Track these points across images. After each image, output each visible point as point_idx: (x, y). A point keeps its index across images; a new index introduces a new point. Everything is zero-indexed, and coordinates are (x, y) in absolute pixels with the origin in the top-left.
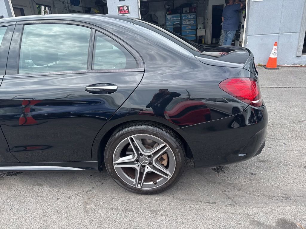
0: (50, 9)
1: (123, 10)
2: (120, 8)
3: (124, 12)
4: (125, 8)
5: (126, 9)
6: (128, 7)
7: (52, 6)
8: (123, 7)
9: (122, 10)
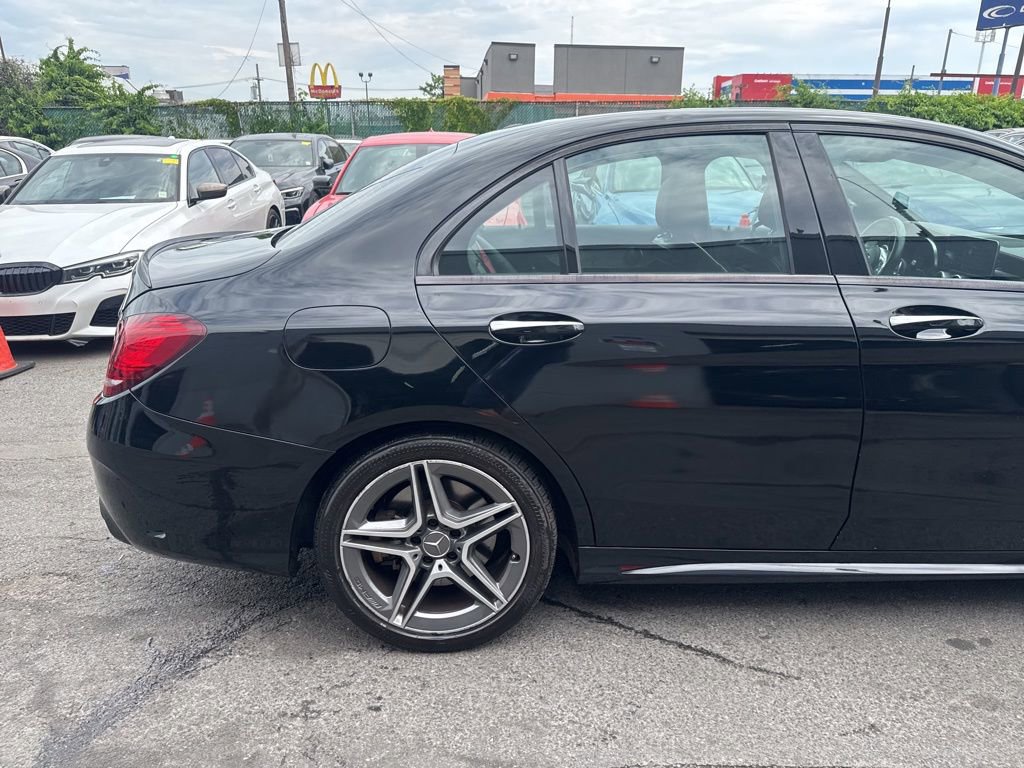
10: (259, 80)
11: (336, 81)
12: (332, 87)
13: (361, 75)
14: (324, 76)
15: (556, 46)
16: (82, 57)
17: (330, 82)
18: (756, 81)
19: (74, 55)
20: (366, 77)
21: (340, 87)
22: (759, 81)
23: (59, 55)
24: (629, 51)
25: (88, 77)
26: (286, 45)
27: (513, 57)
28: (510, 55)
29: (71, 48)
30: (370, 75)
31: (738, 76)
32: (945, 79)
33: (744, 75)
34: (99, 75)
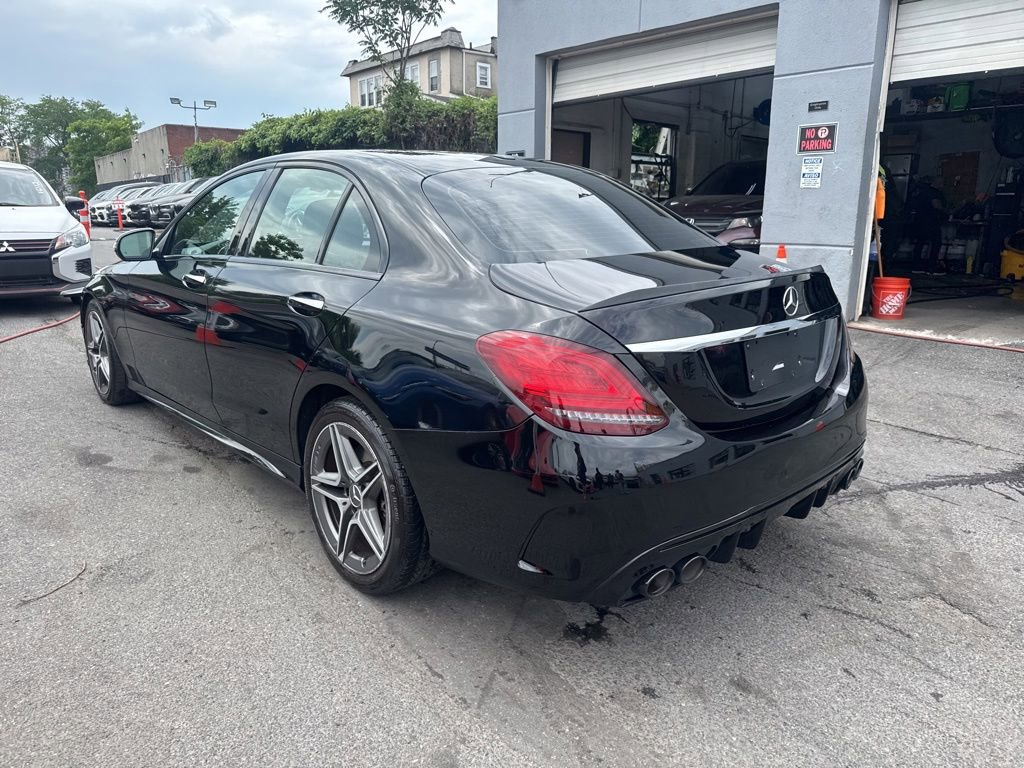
0: (676, 135)
1: (817, 137)
2: (808, 133)
3: (816, 145)
4: (823, 134)
5: (824, 136)
6: (832, 129)
7: (683, 128)
8: (817, 129)
9: (811, 139)
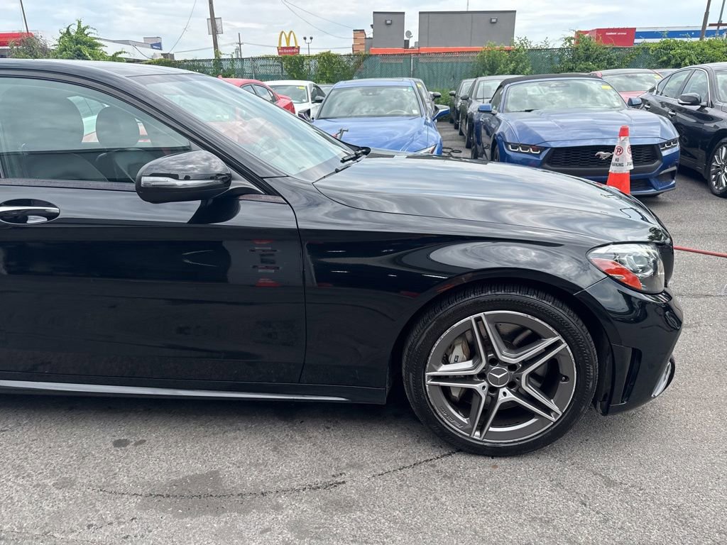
10: (240, 44)
11: (296, 43)
12: (293, 48)
13: (305, 38)
14: (288, 40)
15: (420, 13)
16: (86, 32)
17: (292, 44)
18: (607, 34)
19: (81, 31)
20: (308, 40)
21: (299, 47)
22: (609, 34)
23: (70, 30)
24: (474, 15)
25: (90, 46)
26: (213, 19)
27: (389, 22)
28: (386, 21)
29: (79, 26)
30: (311, 38)
31: (593, 30)
32: (721, 28)
33: (598, 29)
34: (97, 45)
